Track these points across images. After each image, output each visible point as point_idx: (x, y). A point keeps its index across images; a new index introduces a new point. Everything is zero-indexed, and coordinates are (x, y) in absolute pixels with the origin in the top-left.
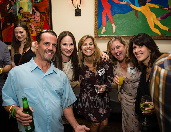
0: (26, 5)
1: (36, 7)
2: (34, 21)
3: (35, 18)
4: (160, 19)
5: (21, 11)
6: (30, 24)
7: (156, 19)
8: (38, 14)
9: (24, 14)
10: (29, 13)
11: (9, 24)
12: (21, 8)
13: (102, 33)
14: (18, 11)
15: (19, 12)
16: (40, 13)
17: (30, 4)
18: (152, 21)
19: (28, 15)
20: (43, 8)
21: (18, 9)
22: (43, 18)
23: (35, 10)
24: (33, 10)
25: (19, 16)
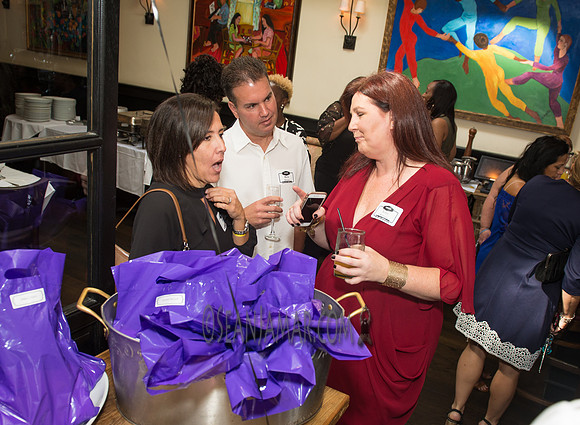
2: (260, 45)
3: (261, 40)
4: (512, 83)
5: (237, 20)
6: (250, 51)
7: (503, 82)
8: (269, 32)
9: (242, 27)
10: (253, 27)
11: (209, 44)
12: (237, 15)
14: (230, 20)
15: (233, 22)
16: (275, 31)
17: (258, 9)
18: (495, 84)
19: (250, 31)
20: (282, 23)
21: (231, 16)
22: (279, 43)
23: (265, 23)
24: (261, 22)
25: (232, 31)
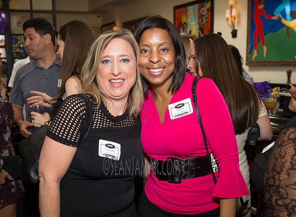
0: (194, 27)
1: (201, 29)
13: (254, 57)
21: (188, 33)
24: (199, 33)
